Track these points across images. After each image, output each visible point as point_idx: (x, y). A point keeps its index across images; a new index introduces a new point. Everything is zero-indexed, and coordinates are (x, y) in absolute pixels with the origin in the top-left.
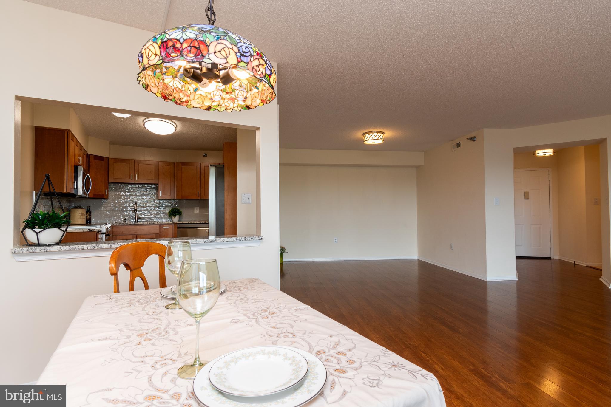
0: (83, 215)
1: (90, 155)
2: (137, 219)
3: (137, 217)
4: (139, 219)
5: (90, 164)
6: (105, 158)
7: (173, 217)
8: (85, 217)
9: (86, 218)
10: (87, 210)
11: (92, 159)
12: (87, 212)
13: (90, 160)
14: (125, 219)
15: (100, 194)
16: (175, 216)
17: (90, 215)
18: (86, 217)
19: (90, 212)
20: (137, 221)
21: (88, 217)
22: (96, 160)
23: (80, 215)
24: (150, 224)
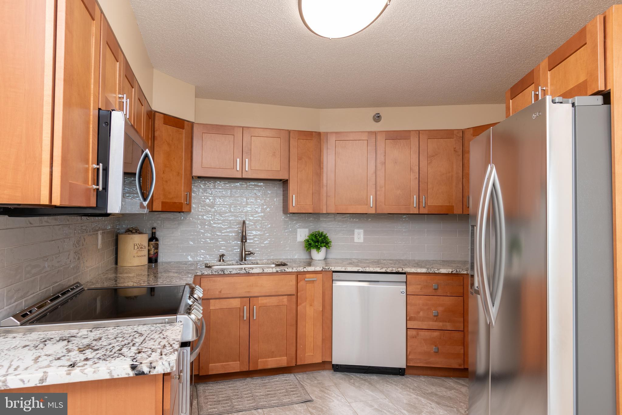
0: (141, 248)
1: (157, 114)
2: (244, 256)
3: (245, 252)
4: (249, 254)
5: (157, 134)
6: (186, 123)
7: (314, 252)
8: (145, 252)
9: (149, 254)
10: (150, 236)
11: (159, 122)
12: (150, 240)
13: (156, 126)
14: (222, 256)
15: (175, 203)
16: (318, 248)
17: (156, 247)
18: (149, 251)
19: (157, 240)
20: (245, 260)
21: (152, 252)
22: (168, 127)
23: (136, 247)
24: (277, 272)
